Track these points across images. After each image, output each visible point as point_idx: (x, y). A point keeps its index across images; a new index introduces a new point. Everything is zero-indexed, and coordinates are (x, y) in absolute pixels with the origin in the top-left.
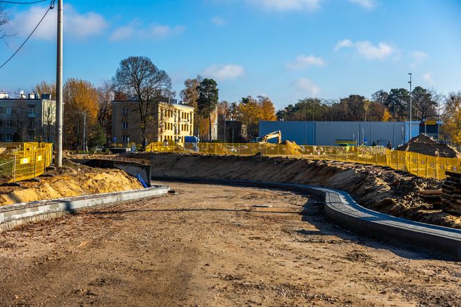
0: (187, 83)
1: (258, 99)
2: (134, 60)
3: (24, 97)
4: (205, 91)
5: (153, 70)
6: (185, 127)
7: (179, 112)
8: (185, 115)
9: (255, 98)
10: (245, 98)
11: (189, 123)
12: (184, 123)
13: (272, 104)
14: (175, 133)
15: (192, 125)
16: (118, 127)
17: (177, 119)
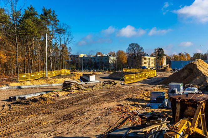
0: (155, 50)
1: (184, 54)
2: (133, 44)
3: (105, 56)
4: (160, 52)
5: (138, 46)
6: (152, 63)
7: (150, 59)
8: (152, 60)
9: (183, 53)
10: (180, 53)
11: (154, 62)
12: (152, 62)
13: (189, 55)
14: (148, 65)
15: (155, 62)
16: (130, 64)
17: (149, 61)
